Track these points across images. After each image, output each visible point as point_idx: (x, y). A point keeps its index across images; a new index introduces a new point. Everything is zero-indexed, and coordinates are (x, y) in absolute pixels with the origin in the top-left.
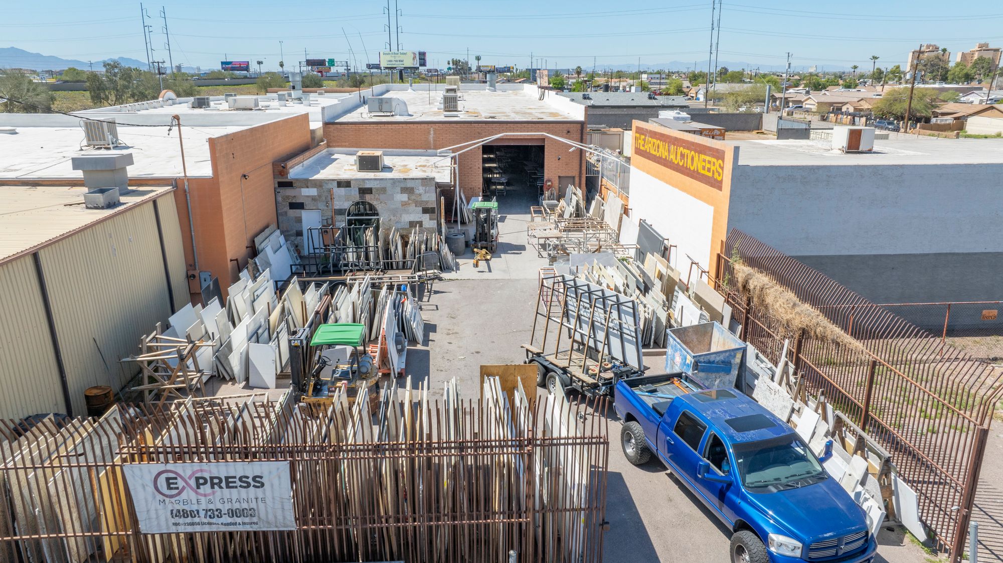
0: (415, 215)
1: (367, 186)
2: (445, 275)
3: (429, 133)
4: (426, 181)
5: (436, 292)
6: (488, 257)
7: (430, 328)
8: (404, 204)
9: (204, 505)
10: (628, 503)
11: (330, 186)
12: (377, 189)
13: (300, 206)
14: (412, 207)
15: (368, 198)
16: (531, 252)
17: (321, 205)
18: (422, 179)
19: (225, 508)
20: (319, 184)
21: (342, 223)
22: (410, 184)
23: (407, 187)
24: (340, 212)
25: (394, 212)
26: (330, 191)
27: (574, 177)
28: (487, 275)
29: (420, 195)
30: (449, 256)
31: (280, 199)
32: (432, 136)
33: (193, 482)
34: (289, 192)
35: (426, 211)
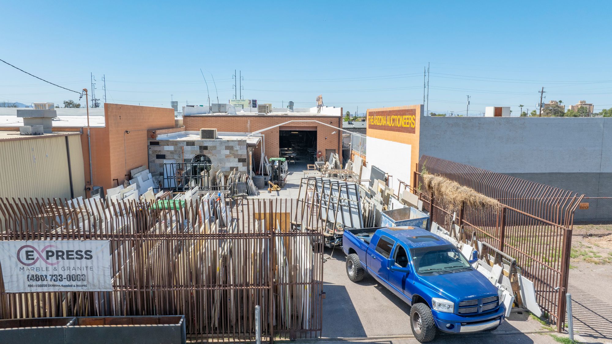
0: (234, 163)
1: (205, 145)
2: (250, 197)
3: (247, 122)
4: (241, 142)
6: (279, 189)
8: (227, 156)
9: (50, 272)
10: (347, 300)
11: (181, 145)
12: (211, 147)
13: (163, 157)
14: (232, 158)
15: (205, 152)
17: (176, 157)
18: (239, 141)
19: (65, 274)
20: (175, 143)
22: (231, 144)
23: (229, 146)
24: (188, 161)
25: (221, 161)
26: (182, 148)
27: (335, 150)
29: (237, 151)
30: (254, 188)
31: (150, 152)
32: (249, 124)
33: (44, 255)
34: (156, 148)
35: (240, 160)
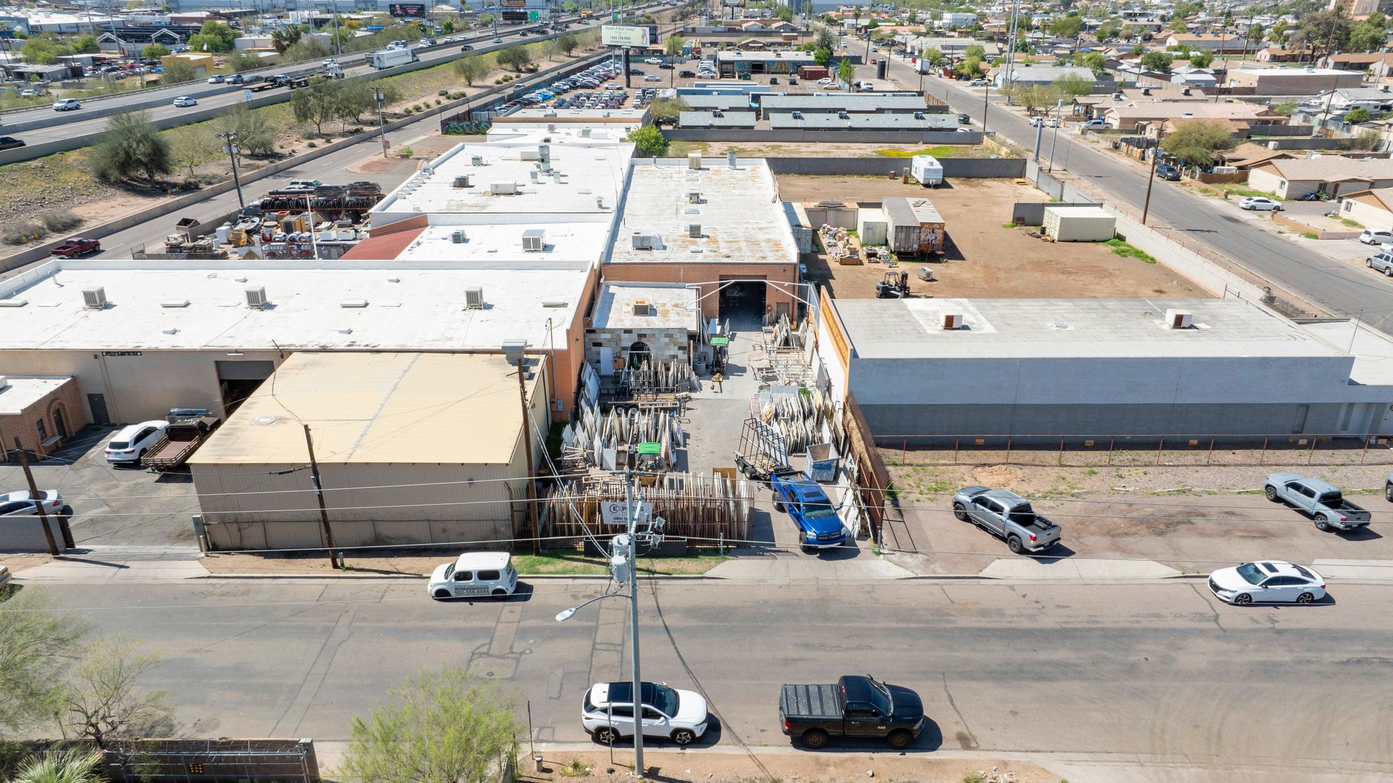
0: (674, 351)
1: (643, 333)
2: (693, 395)
3: (680, 271)
4: (681, 330)
5: (689, 409)
6: (721, 379)
7: (686, 436)
8: (667, 344)
11: (619, 333)
12: (649, 334)
13: (600, 345)
14: (672, 346)
15: (643, 340)
16: (749, 374)
17: (613, 345)
18: (679, 328)
20: (612, 331)
21: (626, 356)
22: (670, 332)
23: (668, 333)
24: (624, 349)
25: (660, 349)
26: (618, 335)
27: (788, 303)
28: (719, 396)
29: (677, 338)
30: (694, 377)
31: (587, 340)
32: (682, 273)
34: (592, 336)
35: (680, 348)
